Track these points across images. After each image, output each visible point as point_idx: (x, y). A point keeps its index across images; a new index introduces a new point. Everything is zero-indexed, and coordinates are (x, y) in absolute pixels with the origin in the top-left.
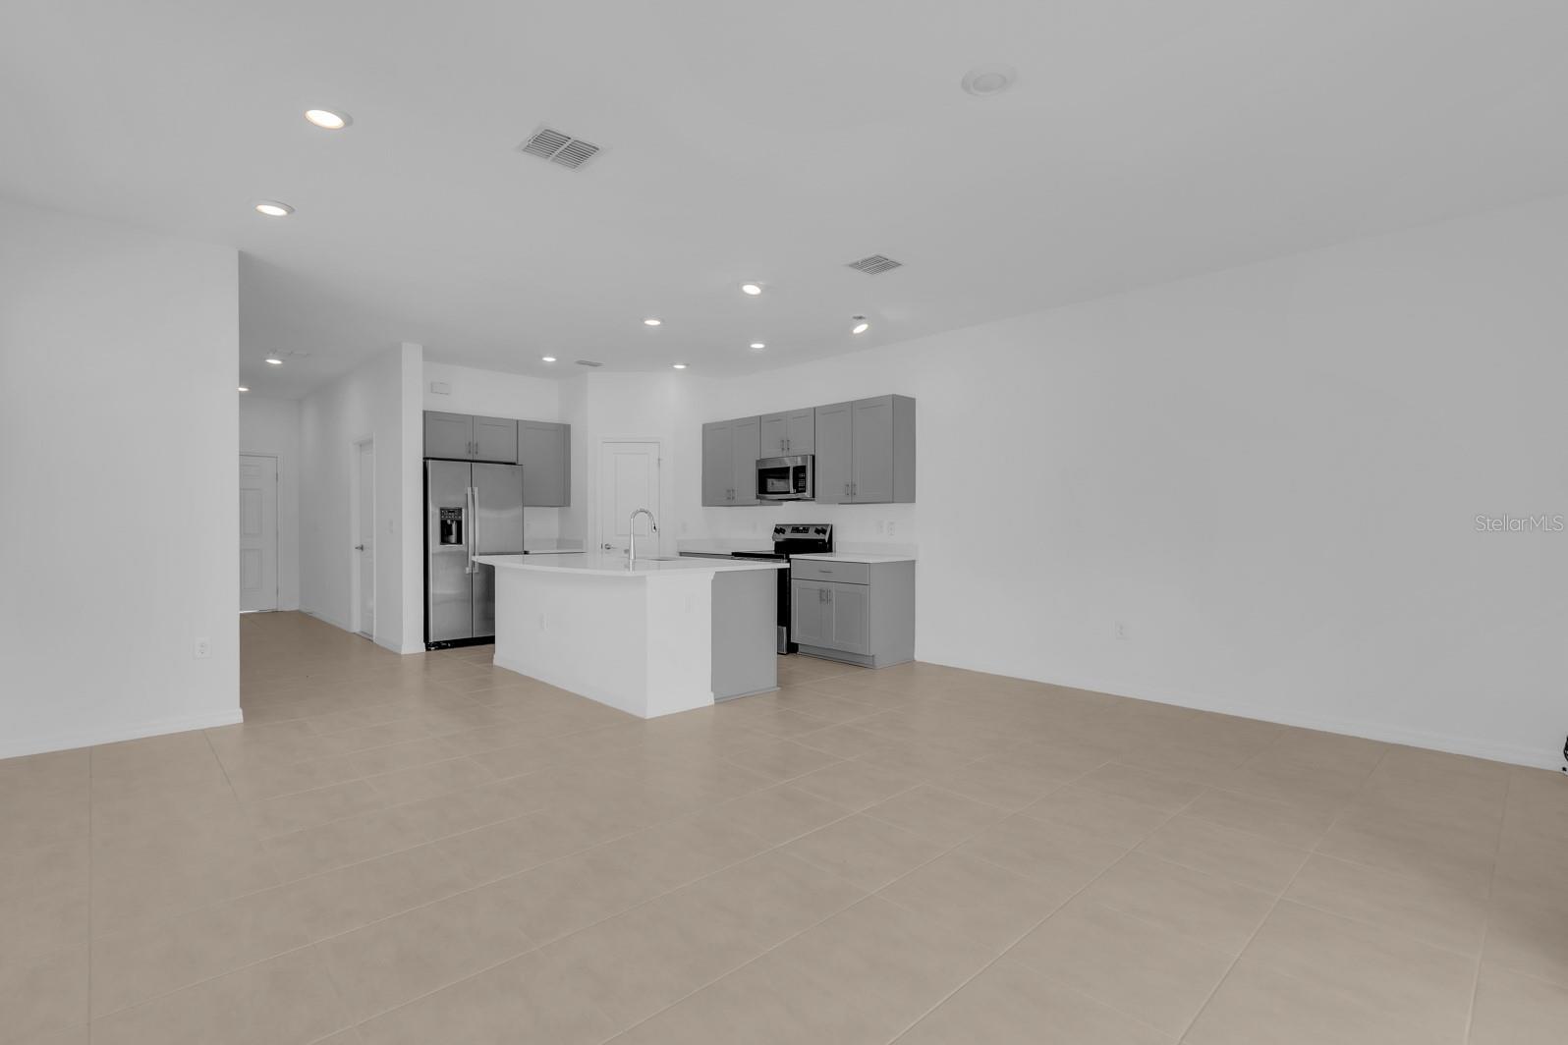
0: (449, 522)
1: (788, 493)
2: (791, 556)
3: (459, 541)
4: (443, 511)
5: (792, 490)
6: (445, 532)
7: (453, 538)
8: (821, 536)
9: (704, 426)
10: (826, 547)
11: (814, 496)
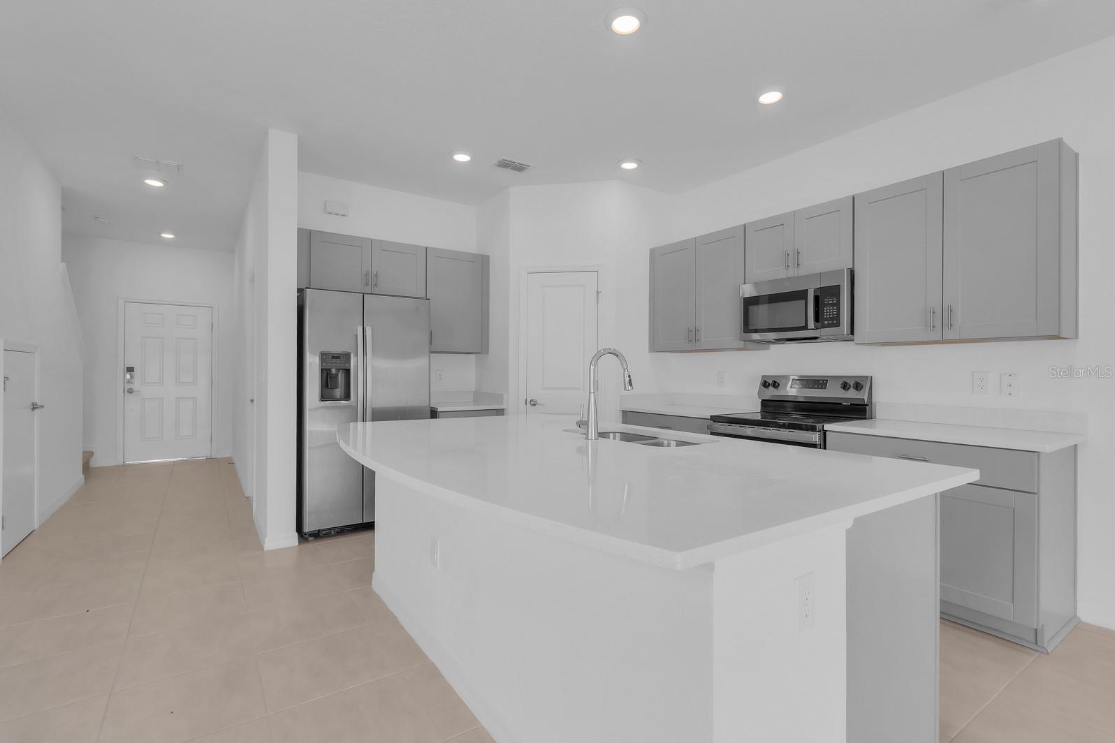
0: (334, 371)
1: (805, 328)
2: (827, 427)
3: (347, 396)
4: (324, 356)
5: (811, 324)
6: (328, 382)
7: (338, 392)
8: (852, 394)
9: (652, 251)
10: (859, 411)
11: (852, 333)
